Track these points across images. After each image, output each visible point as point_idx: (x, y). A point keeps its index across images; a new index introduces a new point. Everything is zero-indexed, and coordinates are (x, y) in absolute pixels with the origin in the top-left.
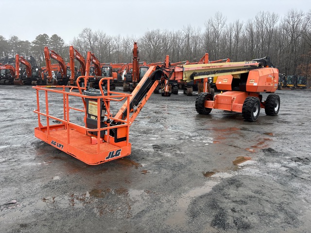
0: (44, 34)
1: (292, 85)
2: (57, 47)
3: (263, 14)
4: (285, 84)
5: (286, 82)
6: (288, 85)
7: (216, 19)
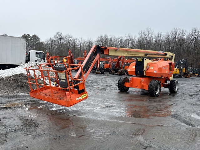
0: (28, 35)
1: (197, 74)
2: (35, 43)
3: (176, 30)
4: (193, 73)
5: (194, 72)
6: (195, 74)
7: (147, 31)
